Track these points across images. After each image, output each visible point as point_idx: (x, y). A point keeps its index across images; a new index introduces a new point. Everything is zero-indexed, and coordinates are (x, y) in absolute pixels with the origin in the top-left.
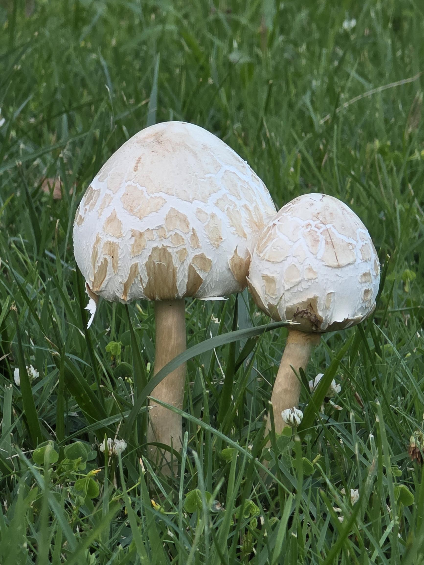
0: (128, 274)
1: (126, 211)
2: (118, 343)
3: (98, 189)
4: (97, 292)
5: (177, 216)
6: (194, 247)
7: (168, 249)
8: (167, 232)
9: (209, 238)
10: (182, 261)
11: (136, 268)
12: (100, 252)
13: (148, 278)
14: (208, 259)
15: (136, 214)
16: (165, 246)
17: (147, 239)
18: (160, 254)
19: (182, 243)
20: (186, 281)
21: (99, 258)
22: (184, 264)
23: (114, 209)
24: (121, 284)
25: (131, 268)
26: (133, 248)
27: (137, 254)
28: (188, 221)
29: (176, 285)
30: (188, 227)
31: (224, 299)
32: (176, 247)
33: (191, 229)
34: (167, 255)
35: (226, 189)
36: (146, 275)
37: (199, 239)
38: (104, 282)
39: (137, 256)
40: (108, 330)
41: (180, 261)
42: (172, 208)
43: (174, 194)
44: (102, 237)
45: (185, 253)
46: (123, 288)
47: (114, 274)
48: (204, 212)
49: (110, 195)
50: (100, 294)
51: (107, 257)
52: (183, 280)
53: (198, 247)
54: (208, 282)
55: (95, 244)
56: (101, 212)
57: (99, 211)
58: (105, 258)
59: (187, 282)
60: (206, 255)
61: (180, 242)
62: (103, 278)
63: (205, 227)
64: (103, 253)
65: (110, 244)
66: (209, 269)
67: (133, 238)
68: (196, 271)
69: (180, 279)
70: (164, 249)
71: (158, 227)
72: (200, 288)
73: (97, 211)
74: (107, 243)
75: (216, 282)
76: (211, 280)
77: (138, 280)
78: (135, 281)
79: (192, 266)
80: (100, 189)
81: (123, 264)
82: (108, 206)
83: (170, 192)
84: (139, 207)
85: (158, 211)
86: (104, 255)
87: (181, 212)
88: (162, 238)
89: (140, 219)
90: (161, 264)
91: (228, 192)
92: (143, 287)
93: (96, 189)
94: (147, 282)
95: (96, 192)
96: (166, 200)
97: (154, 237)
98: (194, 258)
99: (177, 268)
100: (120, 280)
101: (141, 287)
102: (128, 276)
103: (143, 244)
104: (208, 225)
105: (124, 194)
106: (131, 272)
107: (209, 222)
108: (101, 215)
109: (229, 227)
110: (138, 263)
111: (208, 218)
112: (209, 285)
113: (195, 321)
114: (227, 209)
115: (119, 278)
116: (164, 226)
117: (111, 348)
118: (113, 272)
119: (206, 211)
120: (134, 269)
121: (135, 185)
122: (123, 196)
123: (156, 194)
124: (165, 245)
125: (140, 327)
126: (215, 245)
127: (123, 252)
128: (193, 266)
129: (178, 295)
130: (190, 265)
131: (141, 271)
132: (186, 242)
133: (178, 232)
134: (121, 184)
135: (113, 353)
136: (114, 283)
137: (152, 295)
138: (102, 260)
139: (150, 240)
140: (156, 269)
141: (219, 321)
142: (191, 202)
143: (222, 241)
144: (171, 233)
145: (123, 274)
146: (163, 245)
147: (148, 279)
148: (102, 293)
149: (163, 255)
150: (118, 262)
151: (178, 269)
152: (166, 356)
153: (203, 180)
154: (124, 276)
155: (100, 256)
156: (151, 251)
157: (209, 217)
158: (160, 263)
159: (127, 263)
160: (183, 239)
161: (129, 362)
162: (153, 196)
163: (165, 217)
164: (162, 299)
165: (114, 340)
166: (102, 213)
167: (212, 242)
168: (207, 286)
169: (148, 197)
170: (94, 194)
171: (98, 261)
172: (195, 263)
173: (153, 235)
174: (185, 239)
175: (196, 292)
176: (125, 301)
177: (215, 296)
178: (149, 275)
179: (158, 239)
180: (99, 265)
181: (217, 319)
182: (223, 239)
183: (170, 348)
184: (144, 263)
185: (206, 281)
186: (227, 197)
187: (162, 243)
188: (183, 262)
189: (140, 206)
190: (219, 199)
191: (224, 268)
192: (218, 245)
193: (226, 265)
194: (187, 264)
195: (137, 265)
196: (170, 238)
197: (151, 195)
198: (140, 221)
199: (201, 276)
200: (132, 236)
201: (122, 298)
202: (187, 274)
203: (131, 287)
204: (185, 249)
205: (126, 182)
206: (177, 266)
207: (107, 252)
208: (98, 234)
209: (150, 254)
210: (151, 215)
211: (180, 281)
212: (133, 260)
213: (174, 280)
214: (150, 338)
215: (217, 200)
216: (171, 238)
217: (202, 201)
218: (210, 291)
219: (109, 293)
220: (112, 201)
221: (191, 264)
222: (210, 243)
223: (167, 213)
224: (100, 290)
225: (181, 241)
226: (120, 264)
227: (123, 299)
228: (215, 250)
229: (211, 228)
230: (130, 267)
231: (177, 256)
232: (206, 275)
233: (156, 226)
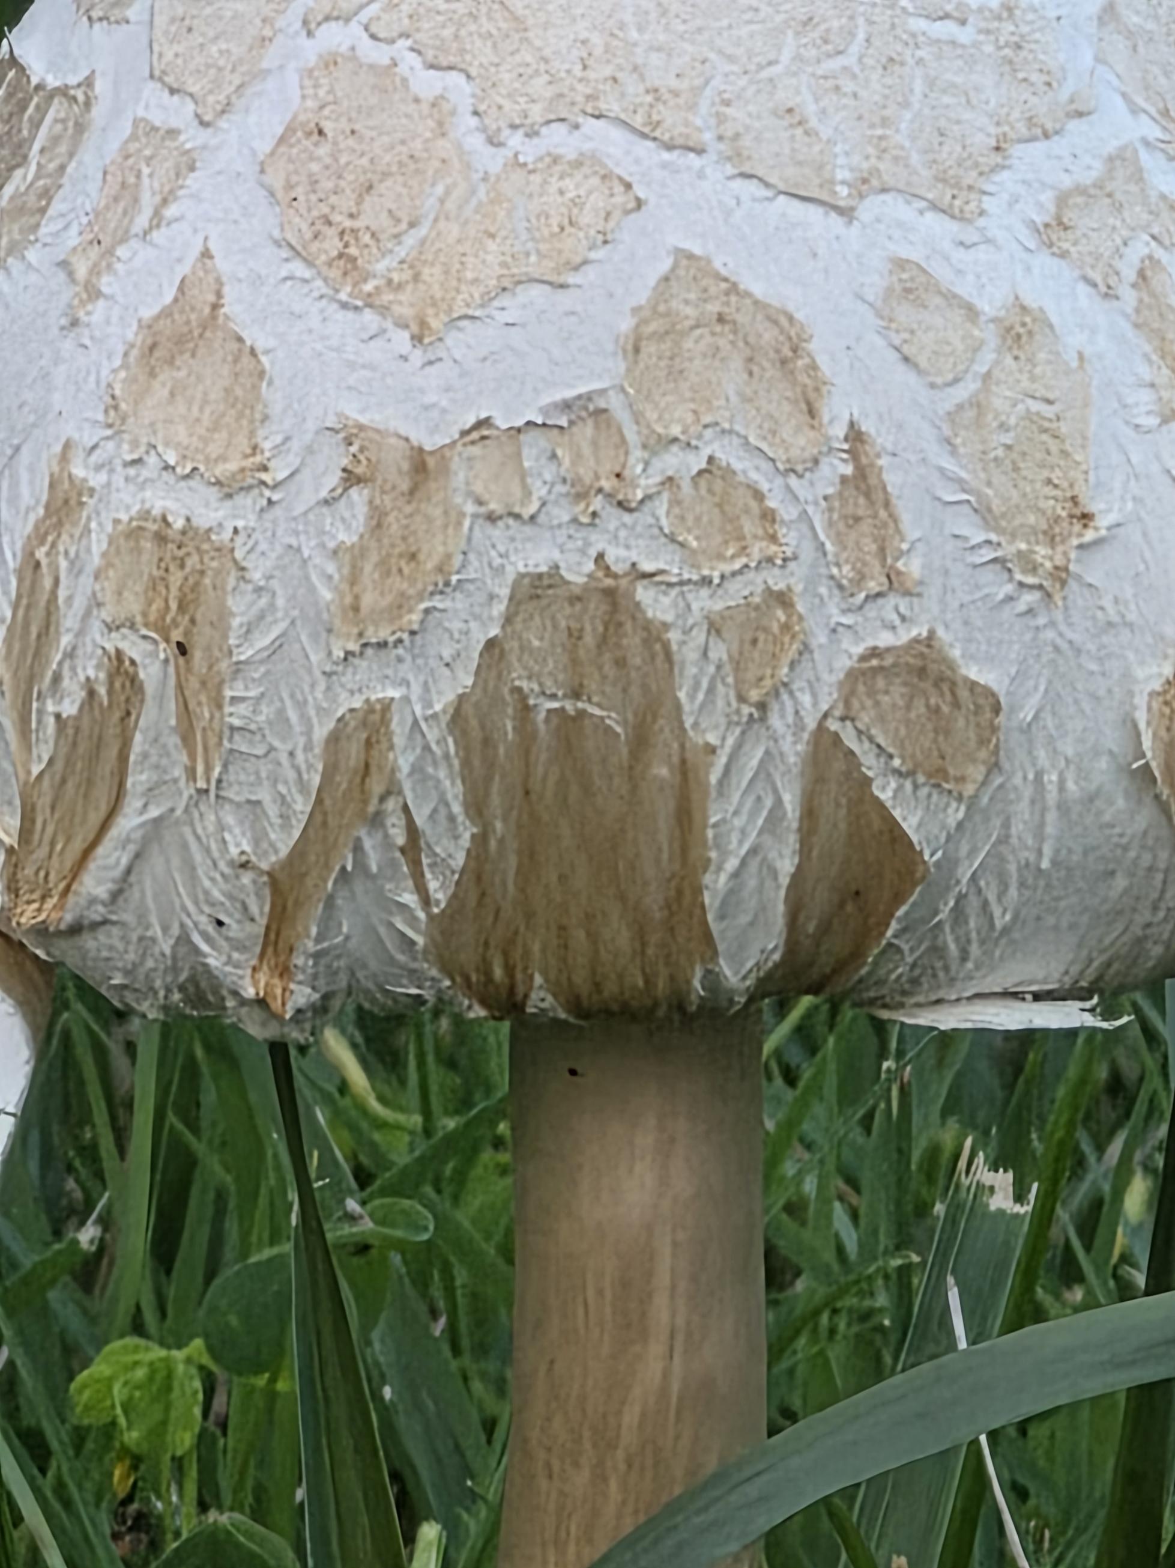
0: (303, 786)
1: (299, 269)
2: (178, 1355)
3: (73, 80)
4: (41, 931)
5: (721, 319)
6: (860, 579)
7: (644, 594)
8: (637, 454)
9: (983, 513)
10: (754, 695)
11: (368, 744)
12: (80, 603)
13: (467, 833)
14: (973, 685)
15: (387, 297)
16: (618, 568)
17: (470, 508)
18: (575, 636)
19: (758, 549)
20: (787, 866)
21: (70, 654)
22: (775, 721)
23: (206, 254)
24: (246, 878)
25: (334, 739)
26: (353, 580)
27: (384, 633)
28: (814, 367)
29: (698, 890)
30: (812, 413)
31: (1090, 1021)
32: (706, 581)
33: (839, 430)
34: (633, 641)
35: (1135, 110)
36: (457, 808)
37: (906, 519)
38: (100, 851)
39: (383, 645)
40: (87, 1236)
41: (742, 699)
42: (684, 256)
43: (708, 137)
44: (97, 480)
45: (786, 627)
46: (260, 909)
47: (188, 791)
48: (951, 298)
49: (173, 133)
50: (67, 953)
51: (134, 648)
52: (754, 851)
53: (894, 581)
54: (965, 875)
55: (39, 536)
56: (95, 270)
57: (82, 271)
58: (119, 653)
59: (797, 877)
60: (956, 653)
61: (741, 538)
62: (95, 819)
63: (951, 417)
64: (105, 614)
65: (161, 539)
66: (977, 773)
67: (358, 496)
68: (867, 781)
69: (737, 849)
70: (610, 594)
71: (566, 406)
72: (894, 926)
73: (64, 264)
74: (134, 533)
75: (1031, 872)
76: (996, 864)
77: (387, 843)
78: (358, 848)
79: (836, 738)
80: (88, 83)
81: (266, 711)
82: (157, 220)
83: (672, 121)
84: (411, 240)
85: (571, 279)
86: (111, 627)
87: (758, 289)
88: (597, 503)
89: (417, 339)
90: (582, 714)
91: (1155, 132)
92: (426, 901)
93: (53, 82)
94: (459, 860)
95: (57, 109)
96: (640, 191)
97: (527, 493)
98: (852, 676)
99: (712, 750)
100: (239, 844)
101: (410, 899)
102: (302, 806)
103: (433, 552)
104: (977, 404)
105: (290, 130)
106: (328, 776)
107: (987, 376)
108: (93, 293)
109: (1153, 421)
110: (387, 705)
111: (977, 348)
112: (974, 902)
113: (810, 1186)
114: (1142, 274)
115: (230, 819)
116: (615, 403)
117: (118, 1392)
118: (178, 772)
119: (965, 289)
120: (353, 752)
121: (379, 54)
122: (282, 140)
123: (556, 137)
124: (618, 557)
125: (367, 1225)
126: (1034, 568)
127: (272, 606)
128: (850, 740)
129: (712, 979)
130: (821, 728)
131: (416, 769)
132: (791, 538)
133: (729, 454)
134: (264, 41)
135: (132, 1437)
136: (190, 868)
137: (498, 973)
138: (90, 669)
139: (492, 518)
140: (541, 757)
141: (1019, 1197)
142: (846, 213)
143: (1089, 536)
144: (672, 461)
145: (264, 795)
146: (600, 557)
147: (466, 841)
148: (89, 942)
149: (603, 642)
150: (228, 693)
151: (721, 760)
152: (600, 1477)
153: (946, 29)
154: (272, 810)
155: (80, 633)
156: (499, 608)
157: (990, 335)
158: (569, 706)
159: (301, 705)
160: (769, 516)
161: (259, 1514)
162: (529, 151)
163: (626, 325)
164: (576, 1006)
165: (138, 1328)
166: (106, 283)
167: (1008, 550)
168: (959, 914)
169: (492, 161)
170: (36, 125)
171: (57, 678)
172: (865, 719)
173: (523, 475)
174: (788, 512)
175: (857, 955)
176: (279, 1018)
177: (1017, 996)
178: (476, 807)
179: (562, 514)
180: (69, 709)
181: (1003, 1180)
182: (1103, 522)
183: (630, 1417)
184: (442, 701)
185: (949, 864)
186: (1138, 176)
187: (599, 542)
188: (762, 706)
189: (423, 231)
190: (1080, 190)
191: (1103, 763)
192: (1061, 575)
193: (1112, 739)
194: (799, 725)
195: (385, 721)
196: (661, 506)
197: (515, 140)
198: (417, 356)
199: (910, 822)
200: (351, 478)
201: (250, 992)
202: (791, 802)
203: (330, 902)
204: (783, 599)
205: (309, 29)
206: (712, 738)
207: (133, 605)
208: (64, 457)
209: (494, 631)
210: (512, 307)
211: (732, 864)
212: (348, 678)
213: (684, 850)
214: (434, 1314)
215: (1062, 200)
216: (675, 502)
217: (934, 207)
218: (975, 950)
219: (146, 943)
220: (192, 181)
221: (833, 725)
222: (988, 554)
223: (642, 296)
224: (69, 918)
225: (750, 526)
226: (242, 709)
227: (261, 1003)
228: (1030, 612)
229: (1003, 427)
230: (321, 732)
231: (719, 651)
232: (956, 813)
233: (546, 399)
